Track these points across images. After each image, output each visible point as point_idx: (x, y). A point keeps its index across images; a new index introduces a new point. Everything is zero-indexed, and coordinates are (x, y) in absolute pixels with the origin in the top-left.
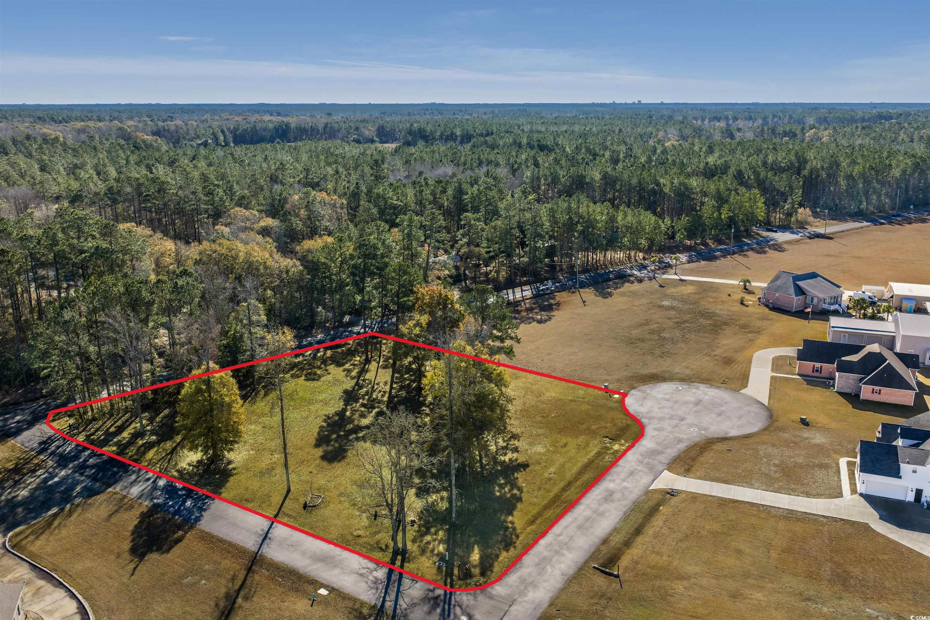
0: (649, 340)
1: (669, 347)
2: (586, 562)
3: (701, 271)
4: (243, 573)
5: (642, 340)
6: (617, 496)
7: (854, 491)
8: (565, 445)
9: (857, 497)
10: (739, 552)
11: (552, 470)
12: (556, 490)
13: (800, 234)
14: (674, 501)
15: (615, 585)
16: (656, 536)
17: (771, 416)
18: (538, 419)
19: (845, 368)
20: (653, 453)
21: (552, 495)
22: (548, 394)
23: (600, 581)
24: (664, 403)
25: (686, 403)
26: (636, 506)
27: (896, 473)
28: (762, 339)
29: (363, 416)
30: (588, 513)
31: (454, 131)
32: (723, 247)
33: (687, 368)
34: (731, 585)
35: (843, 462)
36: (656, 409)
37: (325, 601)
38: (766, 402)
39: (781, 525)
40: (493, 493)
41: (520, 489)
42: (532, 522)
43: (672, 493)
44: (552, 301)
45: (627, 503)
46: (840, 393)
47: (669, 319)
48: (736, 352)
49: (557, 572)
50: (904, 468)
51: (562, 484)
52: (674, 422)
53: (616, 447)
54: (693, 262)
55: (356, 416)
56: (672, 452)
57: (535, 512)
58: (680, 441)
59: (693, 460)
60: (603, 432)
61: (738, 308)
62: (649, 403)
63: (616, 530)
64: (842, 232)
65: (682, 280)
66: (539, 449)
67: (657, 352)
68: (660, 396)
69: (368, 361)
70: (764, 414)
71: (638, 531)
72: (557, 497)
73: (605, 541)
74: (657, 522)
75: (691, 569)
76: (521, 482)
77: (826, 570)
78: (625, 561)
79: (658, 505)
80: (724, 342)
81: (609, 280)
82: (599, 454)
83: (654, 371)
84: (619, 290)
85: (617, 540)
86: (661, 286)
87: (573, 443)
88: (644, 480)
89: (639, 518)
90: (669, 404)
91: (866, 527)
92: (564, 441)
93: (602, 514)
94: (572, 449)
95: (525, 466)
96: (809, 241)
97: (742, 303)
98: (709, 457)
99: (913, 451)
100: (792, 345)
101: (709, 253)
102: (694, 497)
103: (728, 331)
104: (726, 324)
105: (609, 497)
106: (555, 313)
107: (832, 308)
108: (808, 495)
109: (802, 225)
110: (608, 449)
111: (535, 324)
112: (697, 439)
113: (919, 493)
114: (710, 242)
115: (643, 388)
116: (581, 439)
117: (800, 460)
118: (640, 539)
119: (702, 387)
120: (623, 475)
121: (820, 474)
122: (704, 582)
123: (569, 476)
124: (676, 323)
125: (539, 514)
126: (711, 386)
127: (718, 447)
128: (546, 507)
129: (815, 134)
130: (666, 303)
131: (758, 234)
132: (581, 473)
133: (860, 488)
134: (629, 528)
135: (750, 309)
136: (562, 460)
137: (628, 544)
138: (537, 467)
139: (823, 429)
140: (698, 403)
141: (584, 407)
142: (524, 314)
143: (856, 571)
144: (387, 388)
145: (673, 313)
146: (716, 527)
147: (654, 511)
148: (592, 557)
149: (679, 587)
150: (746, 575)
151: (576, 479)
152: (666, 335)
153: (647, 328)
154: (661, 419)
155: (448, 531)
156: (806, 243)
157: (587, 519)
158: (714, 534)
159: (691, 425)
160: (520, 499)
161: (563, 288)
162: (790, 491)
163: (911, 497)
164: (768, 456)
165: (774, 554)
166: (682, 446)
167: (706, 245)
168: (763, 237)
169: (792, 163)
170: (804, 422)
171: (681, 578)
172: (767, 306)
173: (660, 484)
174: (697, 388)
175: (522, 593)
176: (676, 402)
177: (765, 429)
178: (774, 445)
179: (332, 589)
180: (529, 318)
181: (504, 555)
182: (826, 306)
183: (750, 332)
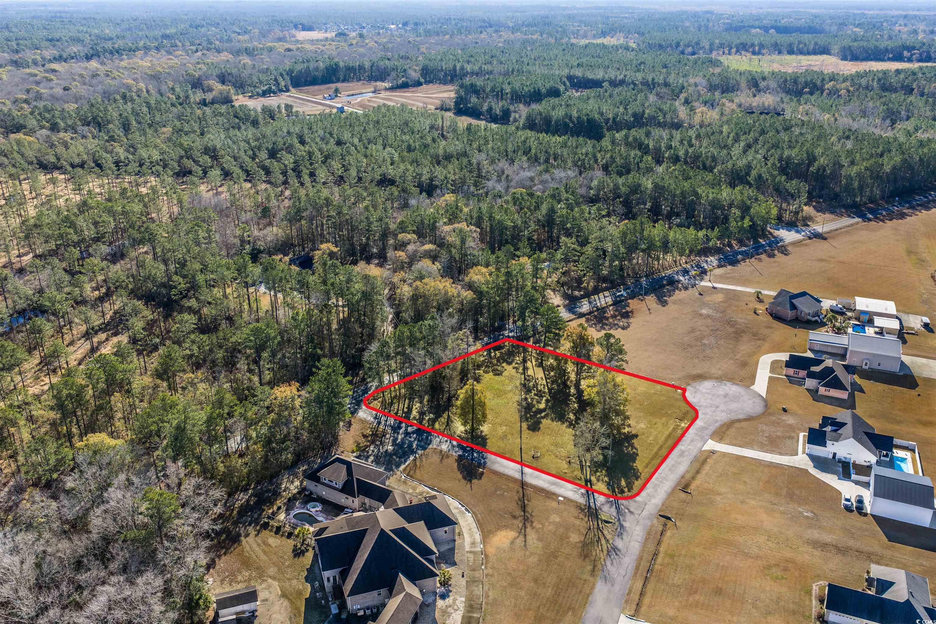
0: (696, 346)
1: (708, 352)
2: (675, 487)
3: (728, 278)
4: (521, 490)
5: (690, 346)
6: (686, 453)
7: (804, 452)
8: (656, 423)
9: (805, 455)
10: (745, 482)
11: (651, 438)
12: (655, 450)
13: (803, 233)
14: (714, 457)
15: (689, 496)
16: (707, 474)
17: (766, 406)
18: (638, 406)
19: (811, 375)
20: (703, 429)
21: (653, 452)
22: (640, 389)
23: (683, 495)
24: (707, 396)
25: (718, 396)
26: (696, 459)
27: (824, 444)
28: (766, 346)
29: (539, 402)
30: (673, 463)
31: (504, 87)
32: (744, 249)
33: (719, 369)
34: (741, 497)
35: (801, 435)
36: (702, 400)
37: (562, 502)
38: (764, 395)
39: (766, 470)
40: (623, 451)
41: (636, 449)
42: (647, 467)
43: (713, 452)
44: (628, 309)
45: (692, 457)
46: (808, 390)
47: (708, 327)
48: (749, 356)
49: (663, 491)
50: (828, 443)
51: (658, 447)
52: (713, 409)
53: (683, 425)
54: (722, 266)
55: (535, 402)
56: (712, 428)
57: (647, 461)
58: (716, 421)
59: (724, 433)
60: (674, 415)
61: (752, 316)
62: (698, 396)
63: (687, 471)
64: (836, 230)
65: (714, 288)
66: (642, 426)
67: (701, 356)
68: (704, 391)
69: (524, 361)
70: (762, 404)
71: (698, 472)
72: (657, 453)
73: (683, 477)
74: (707, 467)
75: (723, 490)
76: (636, 445)
77: (784, 492)
78: (693, 486)
79: (707, 458)
80: (742, 348)
81: (663, 286)
82: (674, 429)
83: (699, 372)
84: (672, 298)
85: (688, 476)
86: (700, 294)
87: (660, 422)
88: (699, 445)
89: (697, 465)
90: (710, 396)
91: (806, 471)
92: (655, 420)
93: (679, 463)
94: (659, 425)
95: (636, 436)
96: (809, 241)
97: (755, 313)
98: (732, 432)
99: (834, 434)
100: (784, 351)
101: (733, 256)
102: (724, 454)
103: (745, 338)
104: (744, 332)
105: (682, 454)
106: (631, 320)
107: (814, 319)
108: (781, 454)
109: (806, 221)
110: (679, 426)
111: (620, 329)
112: (725, 421)
113: (835, 454)
114: (734, 243)
115: (695, 384)
116: (664, 419)
117: (779, 434)
118: (699, 476)
119: (728, 384)
120: (688, 442)
121: (788, 442)
122: (729, 496)
123: (661, 442)
124: (712, 330)
125: (649, 463)
126: (734, 384)
127: (737, 425)
128: (652, 459)
129: (834, 86)
130: (704, 311)
131: (771, 233)
132: (666, 440)
133: (807, 451)
134: (693, 471)
135: (760, 317)
136: (655, 433)
137: (693, 478)
138: (643, 437)
139: (794, 414)
140: (726, 396)
141: (663, 398)
142: (611, 320)
143: (797, 492)
144: (544, 382)
145: (709, 321)
146: (735, 470)
147: (704, 462)
148: (678, 483)
149: (718, 498)
150: (748, 493)
151: (664, 444)
152: (705, 341)
153: (693, 335)
154: (706, 407)
155: (607, 471)
156: (806, 245)
157: (673, 466)
158: (734, 474)
159: (723, 411)
160: (637, 455)
161: (633, 296)
162: (771, 452)
163: (831, 456)
164: (763, 431)
165: (761, 484)
166: (717, 425)
167: (730, 245)
168: (774, 237)
169: (802, 160)
170: (785, 410)
171: (719, 494)
172: (771, 315)
173: (706, 447)
174: (725, 385)
175: (650, 501)
176: (713, 395)
177: (763, 414)
178: (766, 425)
179: (565, 498)
180: (615, 325)
181: (636, 483)
182: (809, 318)
183: (759, 339)
